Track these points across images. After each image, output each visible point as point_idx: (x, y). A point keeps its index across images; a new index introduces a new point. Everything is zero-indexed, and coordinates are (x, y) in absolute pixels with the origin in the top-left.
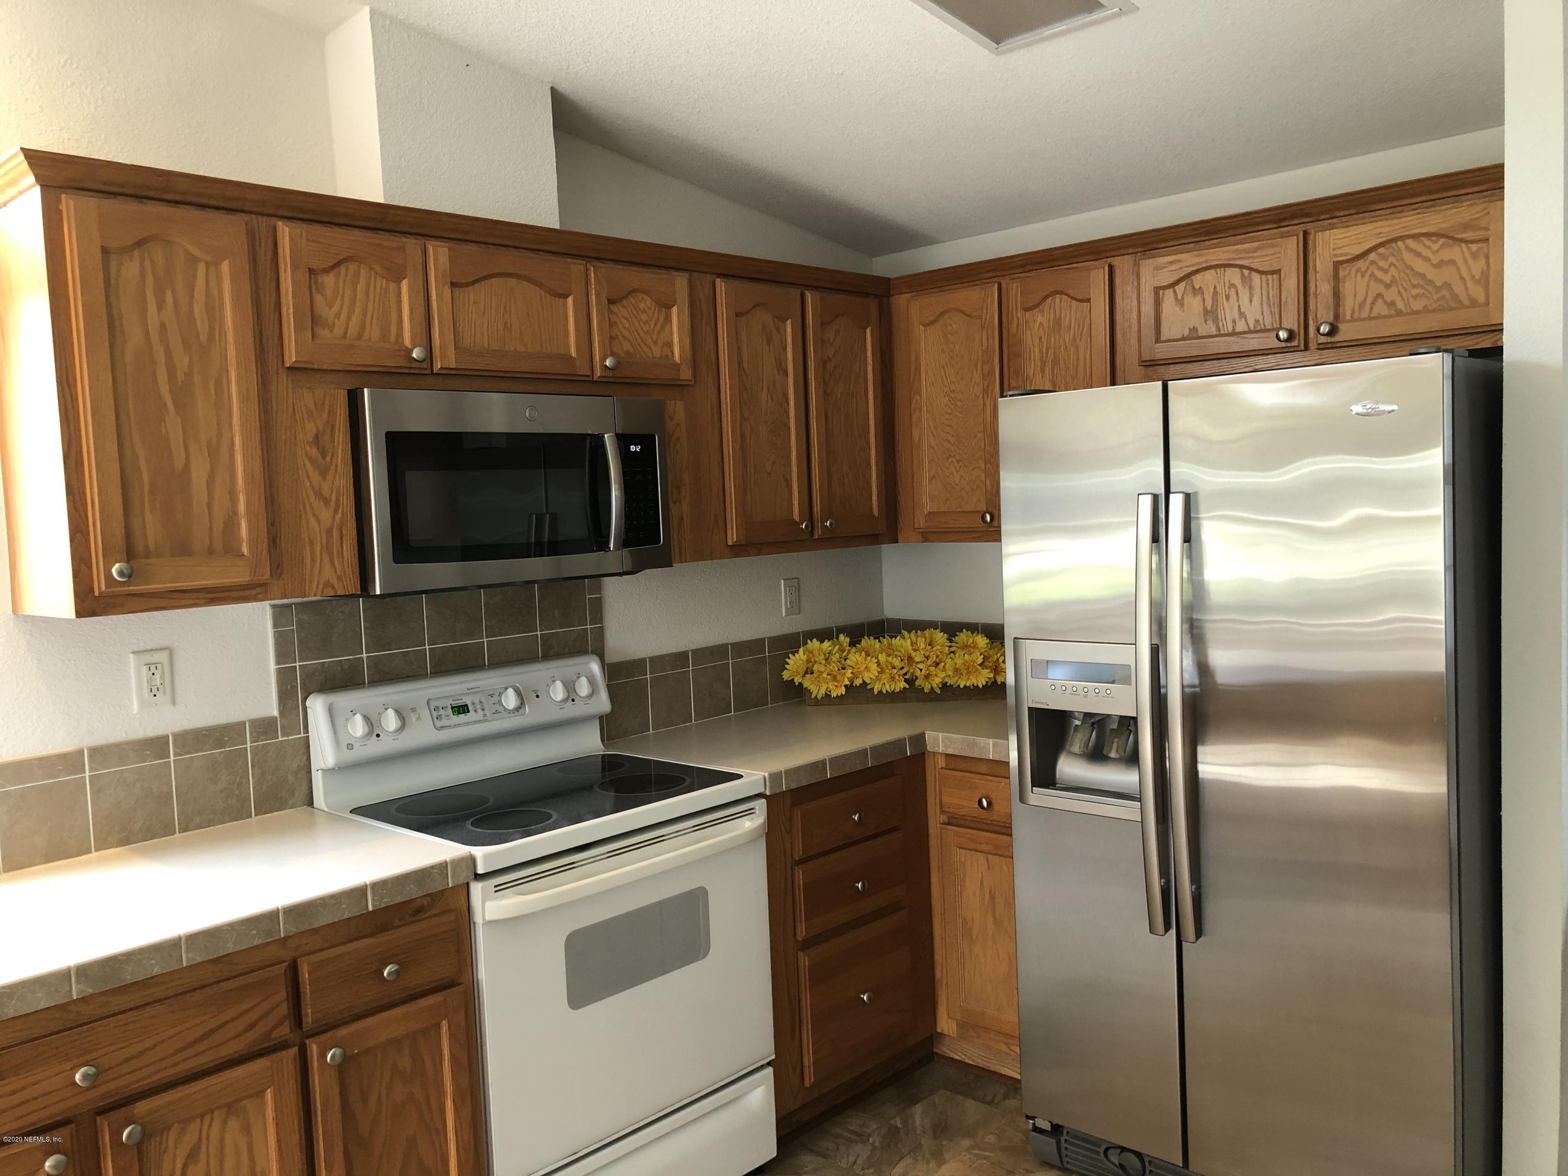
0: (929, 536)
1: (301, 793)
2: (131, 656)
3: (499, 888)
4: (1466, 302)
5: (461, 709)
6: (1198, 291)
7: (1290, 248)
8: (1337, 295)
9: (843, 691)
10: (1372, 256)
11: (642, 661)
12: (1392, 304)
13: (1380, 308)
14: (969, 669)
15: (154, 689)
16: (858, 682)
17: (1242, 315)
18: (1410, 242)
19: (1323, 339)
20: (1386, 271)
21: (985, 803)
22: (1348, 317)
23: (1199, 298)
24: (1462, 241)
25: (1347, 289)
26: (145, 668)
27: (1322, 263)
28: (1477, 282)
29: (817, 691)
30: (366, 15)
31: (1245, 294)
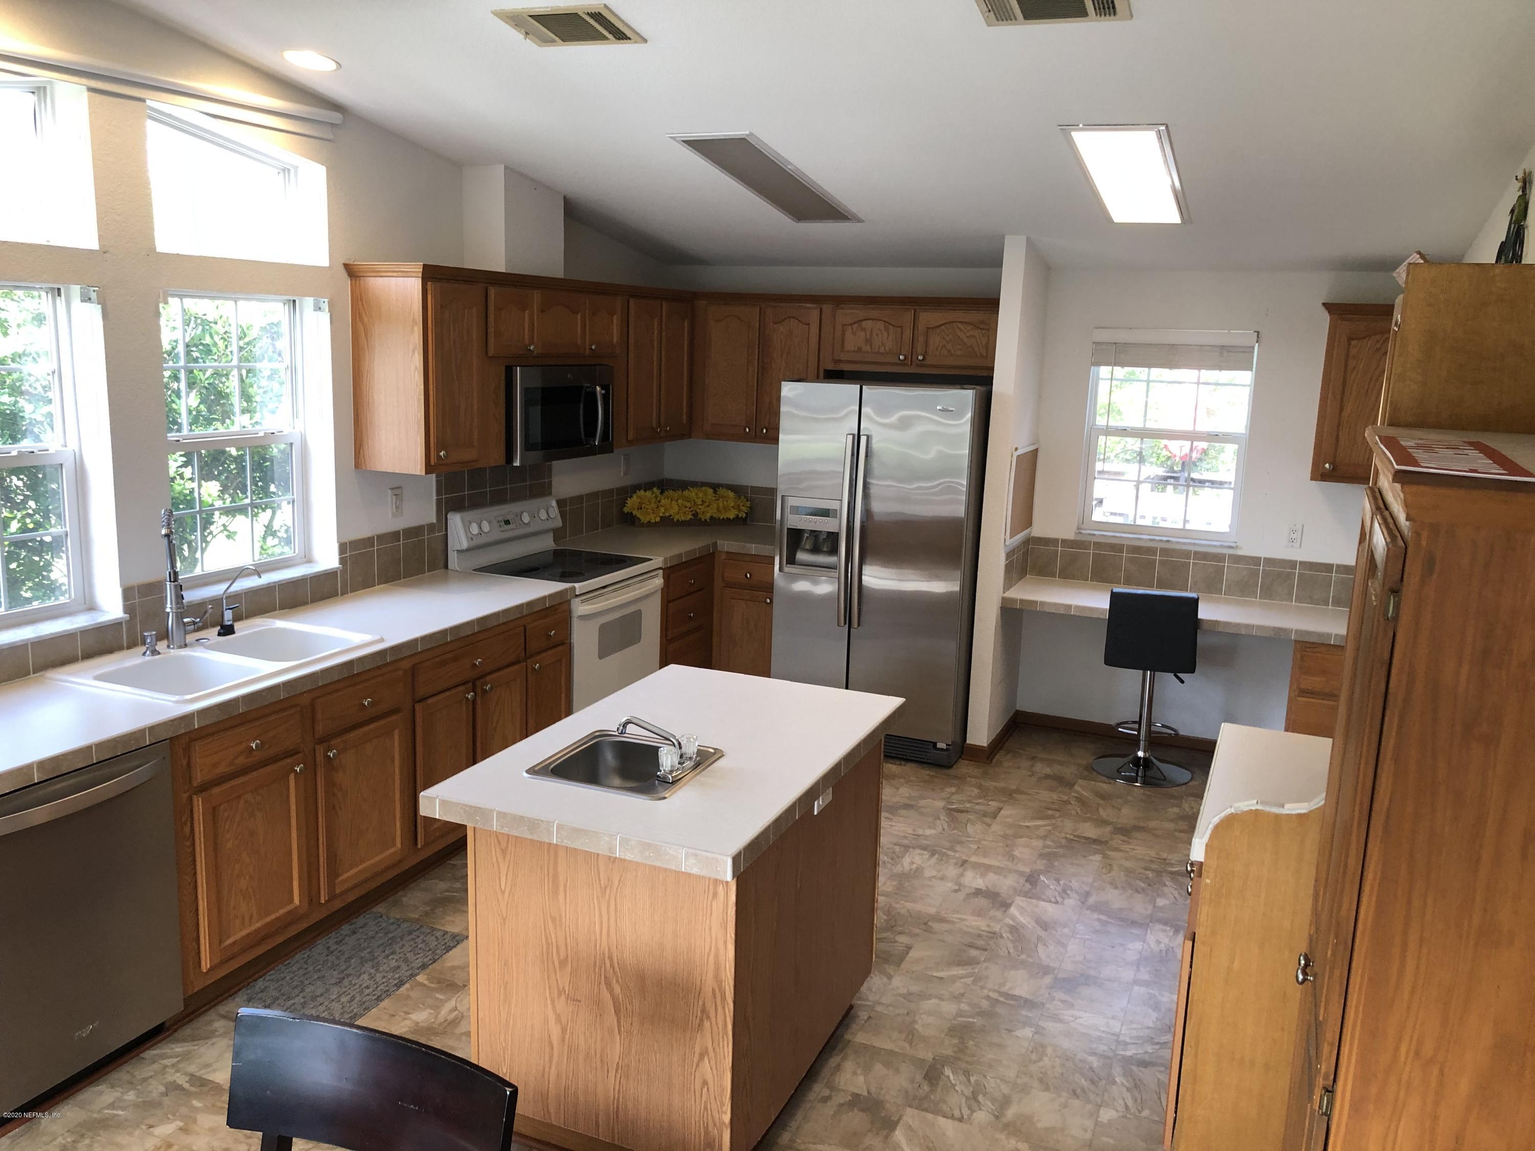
0: (709, 436)
2: (390, 491)
3: (583, 602)
4: (979, 355)
5: (507, 522)
6: (864, 330)
7: (908, 317)
8: (927, 342)
9: (658, 519)
10: (943, 327)
11: (566, 500)
12: (949, 351)
13: (944, 352)
14: (726, 509)
15: (398, 508)
16: (667, 514)
17: (883, 344)
18: (960, 325)
19: (919, 362)
20: (948, 335)
21: (748, 575)
22: (931, 352)
23: (863, 333)
24: (979, 328)
25: (931, 340)
26: (395, 497)
27: (921, 326)
28: (983, 347)
29: (644, 519)
30: (501, 168)
31: (885, 334)
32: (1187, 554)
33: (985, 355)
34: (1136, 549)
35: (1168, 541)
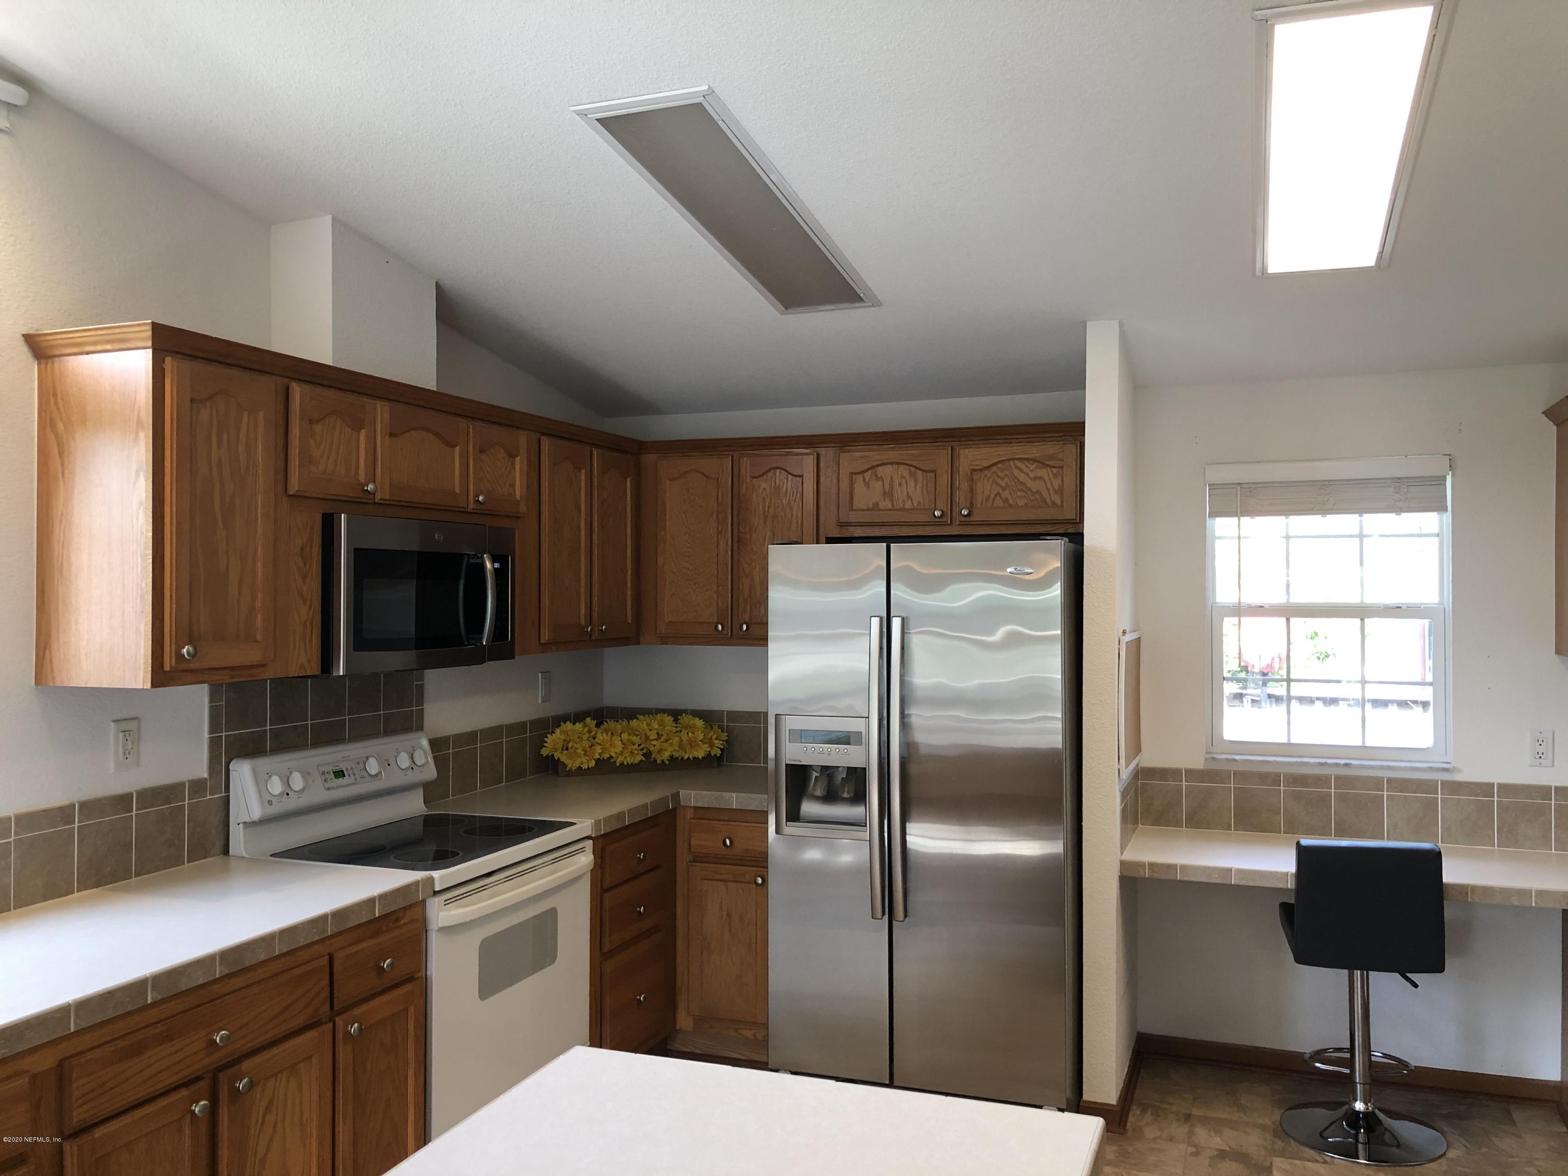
0: (665, 640)
1: (219, 845)
2: (112, 724)
3: (447, 902)
4: (1050, 504)
5: (339, 774)
6: (879, 479)
7: (942, 458)
8: (972, 490)
9: (592, 764)
10: (994, 469)
11: (447, 739)
12: (1006, 500)
13: (999, 502)
14: (692, 744)
15: (127, 753)
16: (606, 756)
17: (909, 497)
18: (1018, 464)
19: (963, 519)
20: (1002, 479)
21: (728, 842)
22: (979, 506)
23: (880, 482)
24: (1048, 466)
25: (979, 487)
26: (121, 734)
27: (963, 469)
28: (1056, 492)
29: (572, 764)
30: (326, 222)
31: (911, 483)
32: (1377, 783)
33: (1059, 502)
34: (1297, 780)
35: (1346, 765)
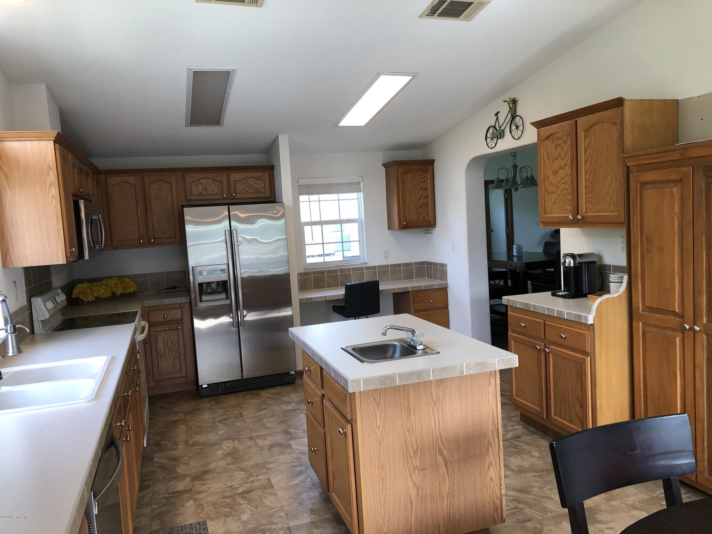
0: (116, 248)
2: (13, 283)
4: (261, 192)
5: (53, 302)
7: (223, 177)
8: (235, 188)
9: (94, 299)
10: (242, 180)
12: (247, 191)
13: (244, 192)
14: (128, 288)
15: (16, 294)
16: (98, 295)
17: (213, 190)
18: (250, 179)
19: (233, 197)
20: (245, 184)
21: (165, 316)
22: (238, 193)
23: (201, 185)
24: (259, 179)
25: (237, 187)
26: (15, 287)
27: (232, 181)
28: (263, 188)
29: (85, 300)
31: (213, 185)
32: (350, 270)
33: (264, 192)
34: (329, 272)
35: (342, 266)
